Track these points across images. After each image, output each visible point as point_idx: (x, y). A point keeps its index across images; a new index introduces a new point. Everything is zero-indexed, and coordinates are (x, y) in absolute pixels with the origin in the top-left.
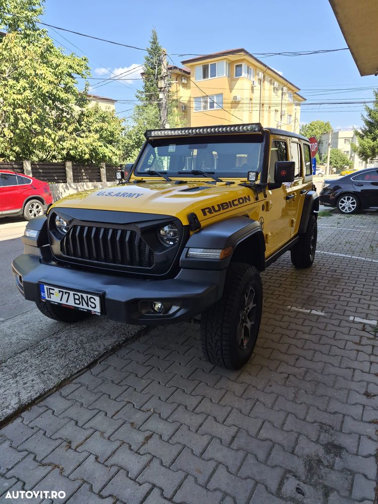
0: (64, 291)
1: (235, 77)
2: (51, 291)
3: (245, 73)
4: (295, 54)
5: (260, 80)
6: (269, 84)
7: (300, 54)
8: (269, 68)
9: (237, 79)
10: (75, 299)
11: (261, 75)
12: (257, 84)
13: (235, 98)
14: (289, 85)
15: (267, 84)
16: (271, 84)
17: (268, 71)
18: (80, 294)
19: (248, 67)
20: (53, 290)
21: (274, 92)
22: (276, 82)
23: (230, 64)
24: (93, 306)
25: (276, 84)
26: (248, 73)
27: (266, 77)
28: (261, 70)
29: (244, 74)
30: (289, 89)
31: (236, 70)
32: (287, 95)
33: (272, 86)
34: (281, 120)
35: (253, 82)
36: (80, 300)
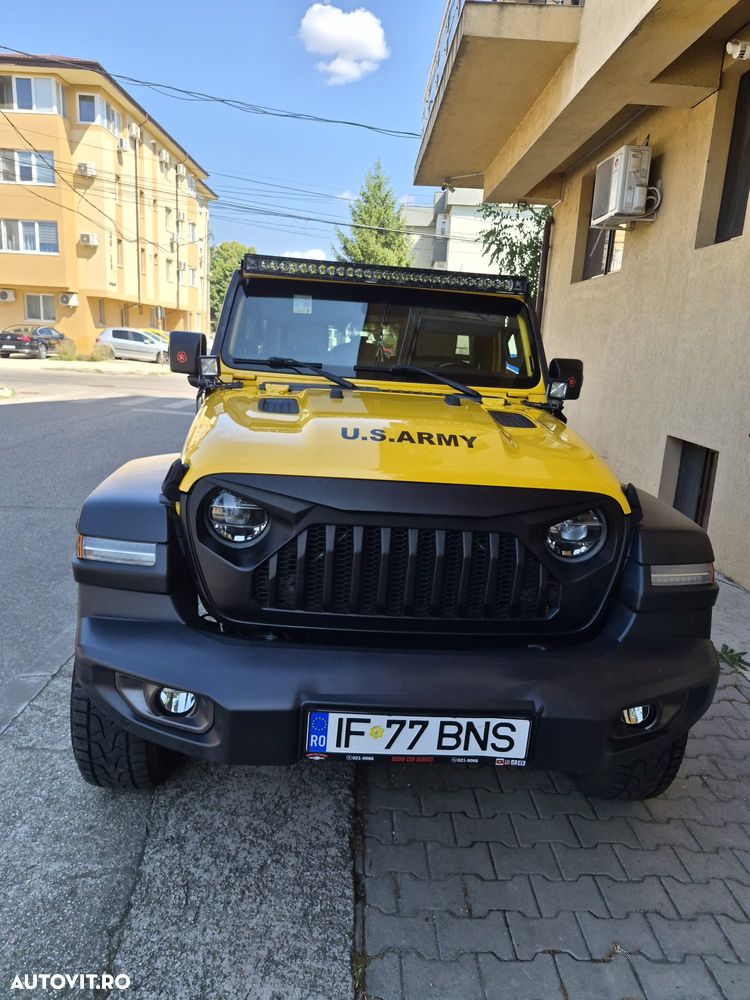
0: (408, 719)
1: (79, 122)
2: (355, 727)
3: (103, 118)
4: (253, 109)
5: (133, 140)
6: (151, 152)
7: (266, 113)
8: (150, 119)
9: (86, 128)
10: (442, 735)
11: (136, 130)
12: (127, 145)
13: (83, 167)
14: (188, 162)
15: (147, 151)
16: (155, 152)
17: (149, 124)
18: (463, 721)
19: (108, 107)
20: (368, 721)
21: (162, 171)
22: (164, 152)
23: (67, 89)
24: (505, 744)
25: (165, 155)
26: (108, 119)
27: (146, 135)
28: (136, 120)
29: (99, 120)
30: (189, 170)
31: (80, 107)
32: (186, 181)
33: (157, 158)
34: (178, 231)
35: (121, 140)
36: (463, 736)
